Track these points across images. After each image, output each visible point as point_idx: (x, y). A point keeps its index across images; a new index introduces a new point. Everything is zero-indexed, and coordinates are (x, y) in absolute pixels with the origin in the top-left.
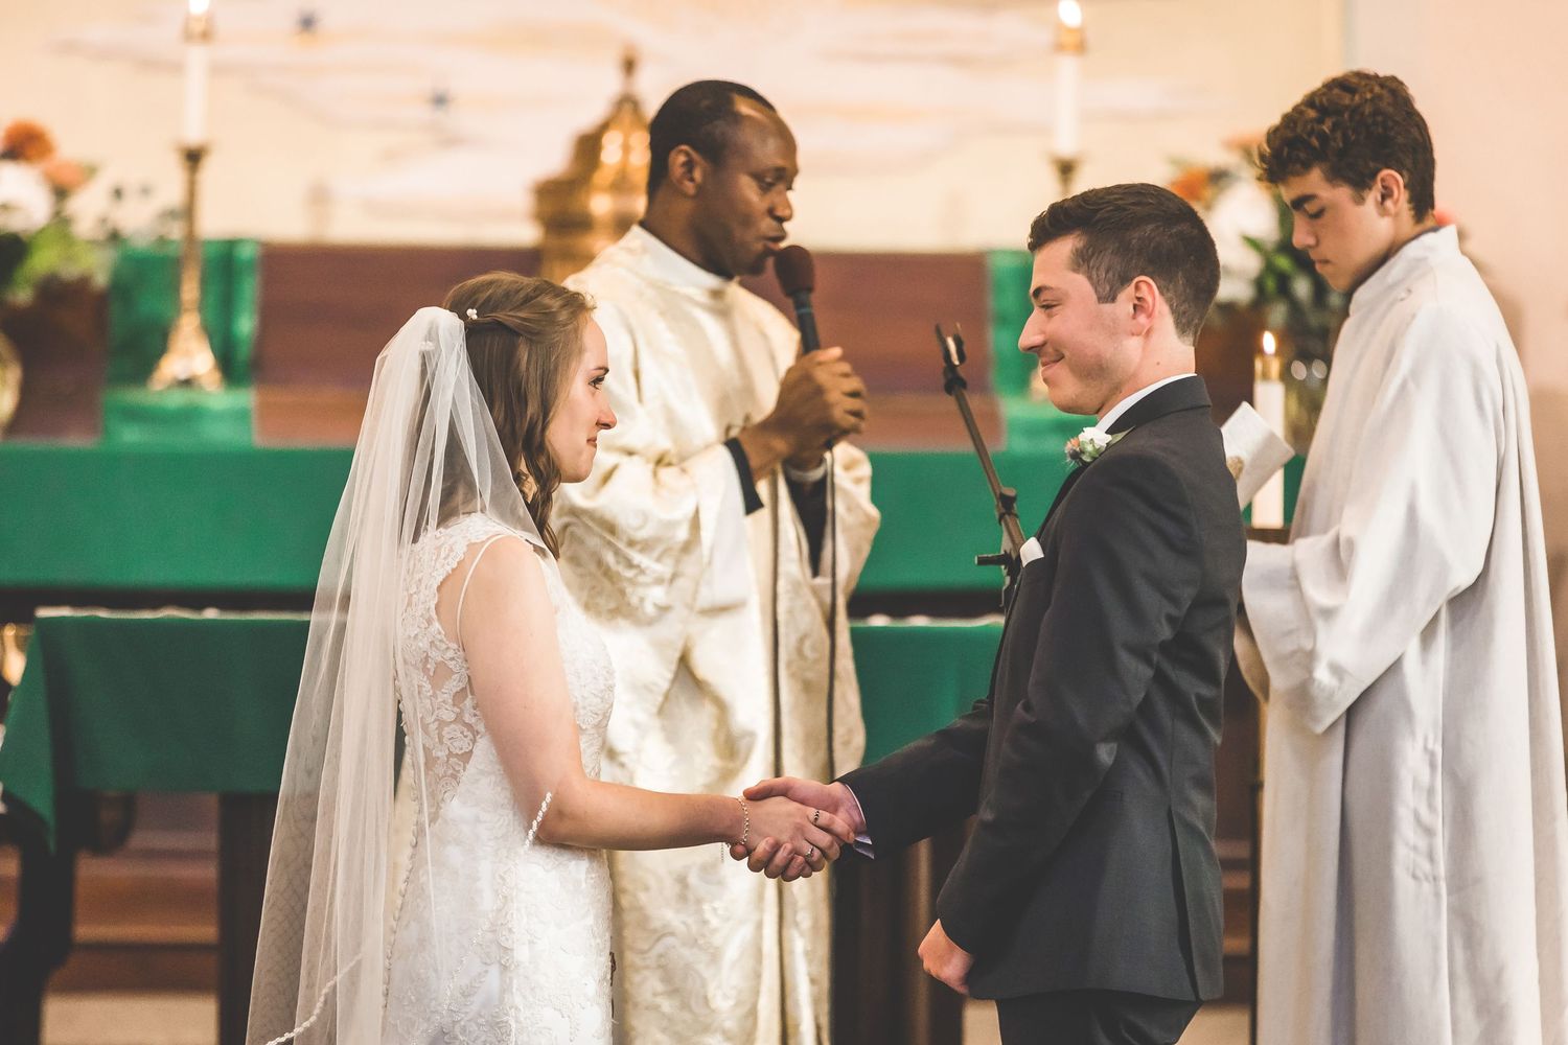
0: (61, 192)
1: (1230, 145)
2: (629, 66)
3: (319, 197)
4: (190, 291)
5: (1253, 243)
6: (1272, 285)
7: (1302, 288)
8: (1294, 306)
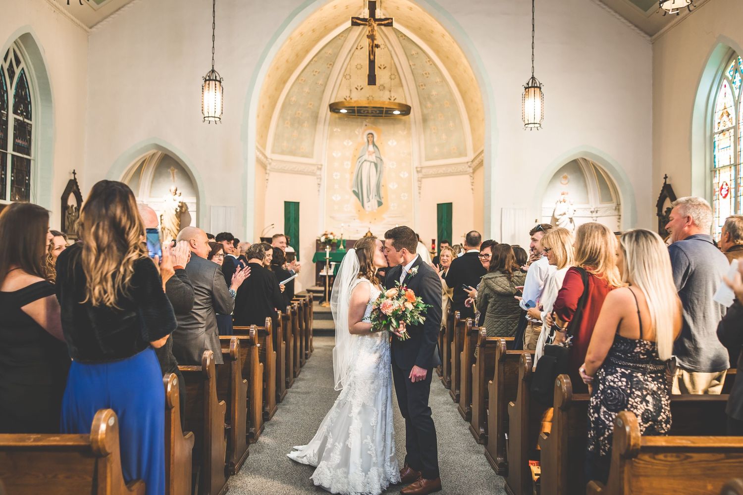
0: (334, 236)
2: (369, 229)
3: (350, 237)
4: (342, 243)
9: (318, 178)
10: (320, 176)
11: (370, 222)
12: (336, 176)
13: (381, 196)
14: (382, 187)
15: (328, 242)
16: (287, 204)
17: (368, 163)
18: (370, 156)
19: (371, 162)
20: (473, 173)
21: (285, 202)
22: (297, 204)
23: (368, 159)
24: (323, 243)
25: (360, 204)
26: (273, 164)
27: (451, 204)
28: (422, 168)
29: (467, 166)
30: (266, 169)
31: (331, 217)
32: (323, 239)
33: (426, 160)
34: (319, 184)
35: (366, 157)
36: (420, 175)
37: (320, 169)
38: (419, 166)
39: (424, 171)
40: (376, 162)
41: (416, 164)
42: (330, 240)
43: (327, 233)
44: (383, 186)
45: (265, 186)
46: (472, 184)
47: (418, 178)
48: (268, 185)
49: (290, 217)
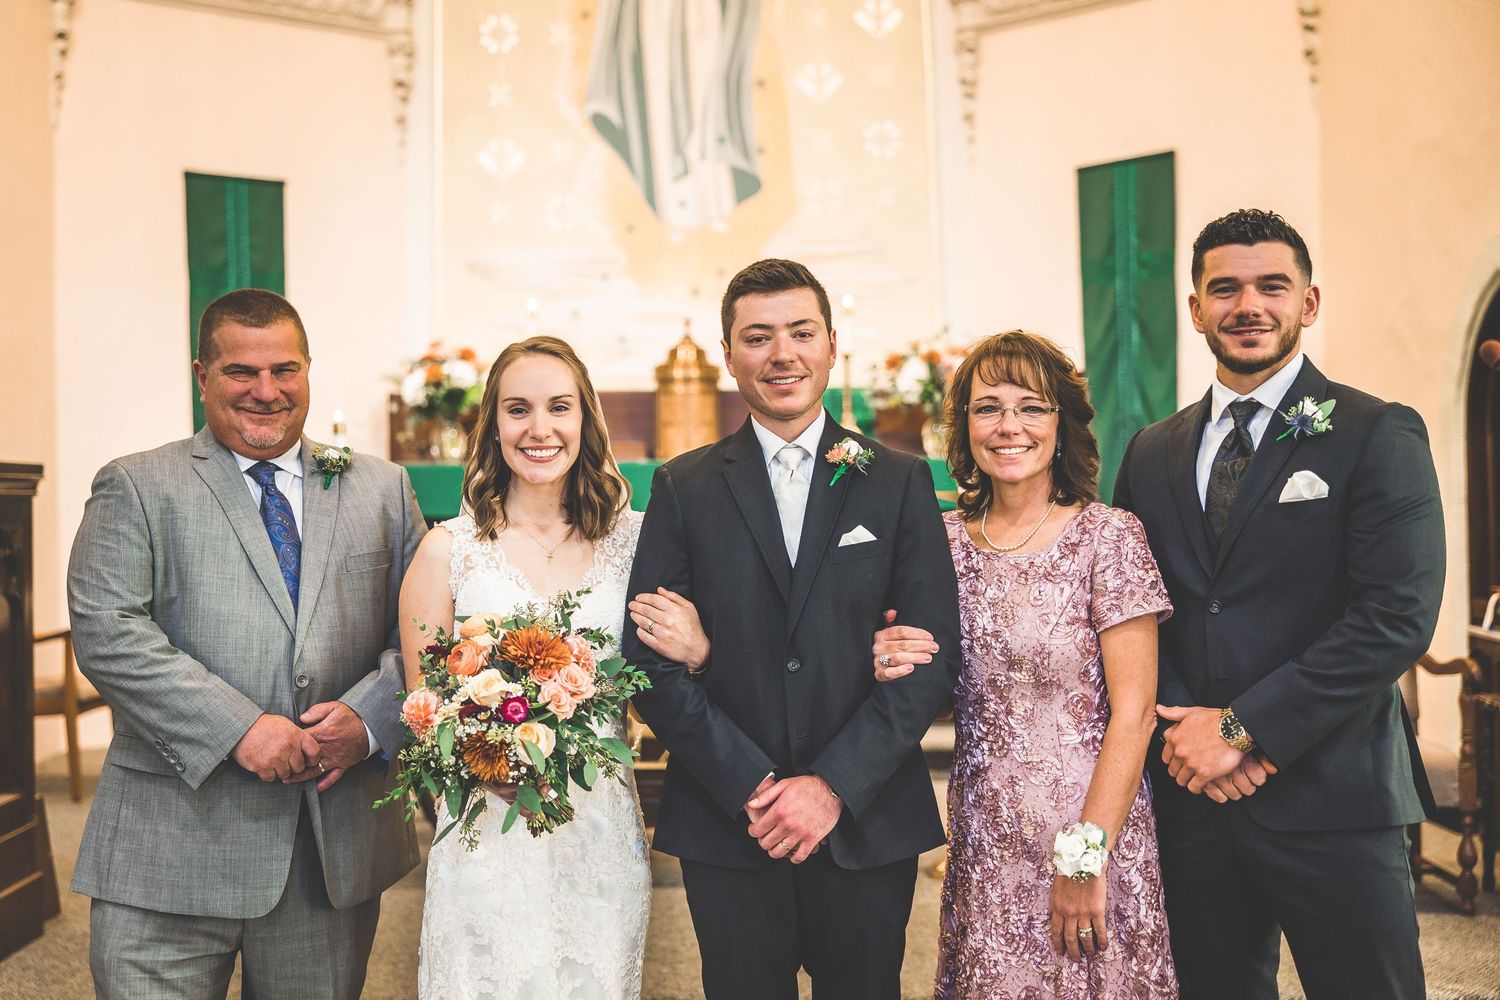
1: (908, 346)
2: (687, 323)
5: (920, 382)
6: (927, 396)
7: (937, 398)
9: (392, 52)
10: (402, 39)
11: (695, 292)
12: (498, 34)
13: (754, 143)
14: (758, 92)
15: (444, 404)
16: (206, 191)
21: (189, 175)
22: (267, 197)
24: (418, 409)
25: (636, 190)
27: (1165, 158)
32: (414, 391)
34: (400, 84)
36: (971, 14)
42: (456, 396)
43: (440, 353)
44: (761, 84)
45: (52, 74)
46: (1310, 21)
47: (960, 31)
48: (73, 68)
49: (225, 265)
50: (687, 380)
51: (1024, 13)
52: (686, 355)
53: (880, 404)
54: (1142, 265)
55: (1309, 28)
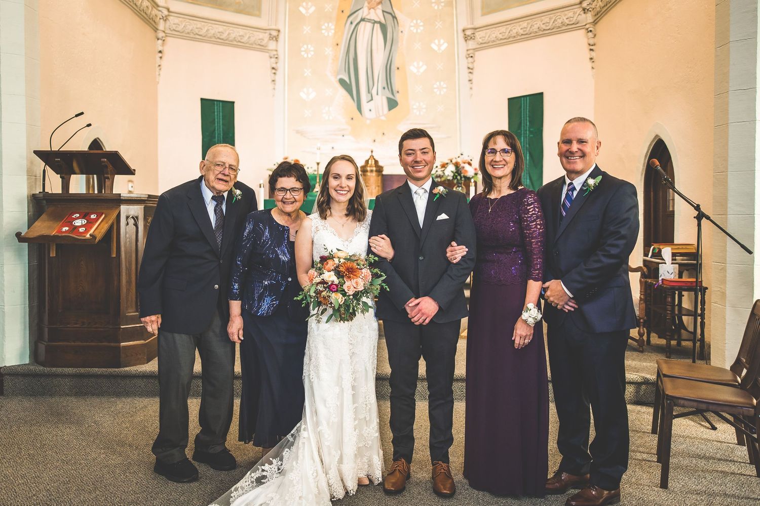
1: (449, 160)
2: (372, 152)
5: (452, 172)
6: (455, 177)
7: (459, 177)
8: (458, 179)
9: (271, 58)
10: (275, 53)
11: (375, 141)
12: (307, 51)
13: (395, 88)
14: (397, 71)
16: (208, 105)
17: (369, 25)
18: (372, 10)
19: (375, 22)
20: (595, 23)
21: (202, 99)
22: (229, 106)
23: (368, 17)
25: (354, 105)
26: (173, 20)
27: (540, 96)
28: (476, 29)
29: (579, 11)
30: (156, 30)
31: (298, 132)
33: (483, 14)
34: (273, 68)
35: (364, 13)
36: (472, 44)
37: (276, 39)
38: (470, 26)
39: (479, 35)
40: (383, 21)
41: (464, 23)
45: (157, 65)
46: (592, 47)
47: (467, 50)
48: (164, 63)
49: (215, 130)
50: (372, 171)
51: (491, 44)
52: (371, 162)
53: (439, 180)
54: (531, 132)
55: (591, 50)
